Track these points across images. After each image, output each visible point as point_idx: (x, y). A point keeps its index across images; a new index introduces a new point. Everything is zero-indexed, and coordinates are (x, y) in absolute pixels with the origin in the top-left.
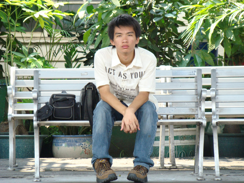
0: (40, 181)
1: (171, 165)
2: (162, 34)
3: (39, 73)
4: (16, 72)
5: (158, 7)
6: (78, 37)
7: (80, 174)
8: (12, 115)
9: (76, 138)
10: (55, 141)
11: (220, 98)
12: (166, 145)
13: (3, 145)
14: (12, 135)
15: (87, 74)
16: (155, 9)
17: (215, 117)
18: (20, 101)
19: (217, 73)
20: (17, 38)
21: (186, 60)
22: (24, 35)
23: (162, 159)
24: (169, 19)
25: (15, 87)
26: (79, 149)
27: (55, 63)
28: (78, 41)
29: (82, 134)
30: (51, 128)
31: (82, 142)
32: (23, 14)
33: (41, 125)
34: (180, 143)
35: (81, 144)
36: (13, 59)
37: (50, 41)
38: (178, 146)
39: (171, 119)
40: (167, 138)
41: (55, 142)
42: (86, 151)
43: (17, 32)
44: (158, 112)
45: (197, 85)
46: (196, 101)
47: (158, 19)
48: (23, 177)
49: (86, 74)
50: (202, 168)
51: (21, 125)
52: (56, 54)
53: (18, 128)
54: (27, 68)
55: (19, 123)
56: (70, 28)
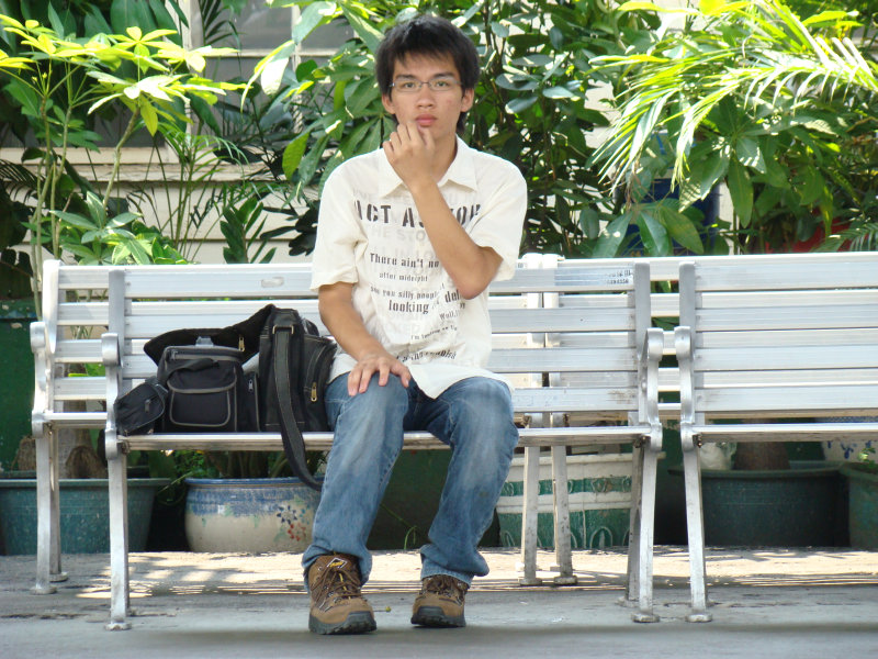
0: (129, 628)
1: (558, 574)
2: (536, 153)
3: (127, 280)
4: (62, 277)
5: (520, 68)
6: (269, 161)
7: (263, 604)
8: (46, 415)
9: (260, 487)
10: (192, 497)
11: (709, 357)
12: (542, 509)
13: (27, 512)
14: (46, 480)
15: (282, 284)
16: (511, 73)
17: (691, 419)
18: (80, 369)
19: (699, 277)
20: (76, 168)
21: (611, 236)
22: (96, 157)
23: (531, 556)
24: (558, 104)
25: (58, 326)
26: (270, 523)
27: (195, 247)
28: (269, 176)
29: (280, 475)
30: (180, 456)
31: (281, 500)
32: (90, 91)
33: (132, 448)
34: (596, 502)
35: (276, 507)
36: (57, 236)
37: (179, 174)
38: (587, 512)
39: (556, 425)
40: (545, 487)
41: (194, 502)
42: (293, 530)
43: (74, 149)
44: (518, 404)
45: (633, 317)
46: (631, 366)
47: (522, 105)
48: (76, 615)
49: (277, 281)
50: (651, 583)
51: (84, 447)
52: (201, 219)
53: (73, 457)
54: (100, 264)
55: (77, 440)
56: (245, 133)
